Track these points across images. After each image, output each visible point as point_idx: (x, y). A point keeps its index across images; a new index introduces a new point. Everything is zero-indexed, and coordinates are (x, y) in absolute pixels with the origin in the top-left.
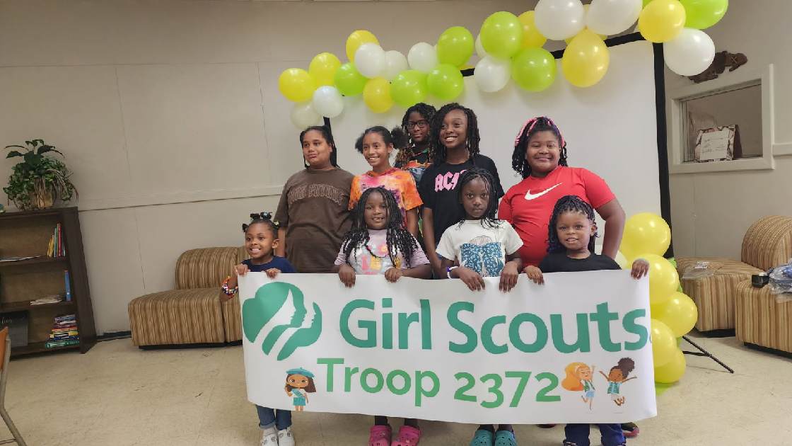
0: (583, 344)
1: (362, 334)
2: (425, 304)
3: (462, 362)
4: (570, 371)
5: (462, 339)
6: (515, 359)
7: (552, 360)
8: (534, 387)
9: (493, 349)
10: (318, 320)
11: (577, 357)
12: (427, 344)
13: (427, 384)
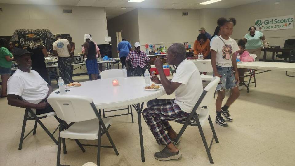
0: (287, 22)
1: (266, 23)
2: (272, 20)
3: (275, 24)
4: (285, 24)
5: (276, 22)
6: (281, 24)
7: (284, 23)
8: (282, 26)
9: (279, 23)
10: (262, 23)
11: (286, 23)
12: (272, 23)
13: (272, 27)
